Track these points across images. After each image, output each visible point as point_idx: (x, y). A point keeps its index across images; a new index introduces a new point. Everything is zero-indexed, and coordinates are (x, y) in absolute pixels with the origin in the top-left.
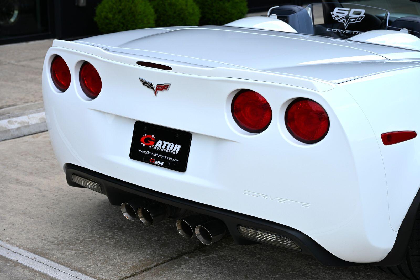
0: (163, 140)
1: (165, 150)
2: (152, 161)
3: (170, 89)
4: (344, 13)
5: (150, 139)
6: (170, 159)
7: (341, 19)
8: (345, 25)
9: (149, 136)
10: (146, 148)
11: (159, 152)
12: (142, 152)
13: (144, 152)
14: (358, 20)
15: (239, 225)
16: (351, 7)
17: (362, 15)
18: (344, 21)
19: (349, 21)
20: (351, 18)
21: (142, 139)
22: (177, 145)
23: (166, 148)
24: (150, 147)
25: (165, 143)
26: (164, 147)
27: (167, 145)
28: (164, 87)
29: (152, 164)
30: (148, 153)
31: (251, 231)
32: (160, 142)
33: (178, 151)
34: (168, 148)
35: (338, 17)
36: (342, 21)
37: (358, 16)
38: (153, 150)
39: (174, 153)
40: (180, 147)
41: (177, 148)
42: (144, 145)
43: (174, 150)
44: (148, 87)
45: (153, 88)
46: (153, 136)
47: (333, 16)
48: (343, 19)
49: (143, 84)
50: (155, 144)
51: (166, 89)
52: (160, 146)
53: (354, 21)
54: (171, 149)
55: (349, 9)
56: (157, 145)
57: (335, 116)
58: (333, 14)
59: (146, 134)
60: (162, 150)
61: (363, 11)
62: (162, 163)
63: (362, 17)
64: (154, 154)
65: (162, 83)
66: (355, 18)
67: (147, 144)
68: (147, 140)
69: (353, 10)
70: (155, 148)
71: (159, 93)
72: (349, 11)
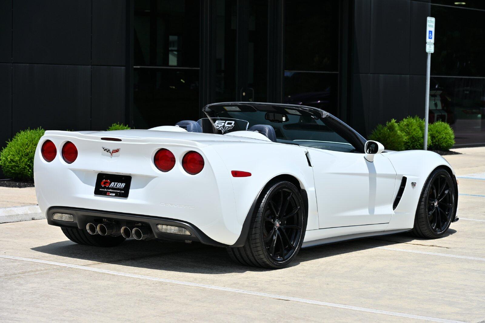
0: (115, 182)
1: (116, 187)
2: (108, 194)
3: (120, 151)
4: (222, 124)
5: (107, 182)
6: (119, 191)
7: (220, 128)
8: (222, 131)
9: (106, 181)
10: (105, 188)
11: (112, 188)
12: (102, 190)
13: (103, 190)
14: (230, 128)
15: (158, 224)
16: (226, 120)
17: (233, 125)
18: (222, 129)
19: (225, 129)
20: (226, 127)
21: (102, 183)
22: (123, 184)
23: (116, 186)
24: (107, 186)
25: (116, 183)
26: (115, 186)
27: (117, 184)
28: (117, 151)
29: (108, 195)
30: (105, 190)
31: (164, 227)
32: (113, 183)
33: (123, 187)
34: (117, 186)
35: (218, 126)
36: (220, 129)
37: (230, 126)
38: (109, 188)
39: (121, 188)
40: (125, 184)
41: (123, 185)
42: (103, 186)
43: (121, 186)
44: (107, 152)
45: (110, 152)
46: (109, 180)
47: (215, 126)
48: (221, 128)
49: (104, 150)
50: (110, 185)
51: (118, 152)
52: (113, 185)
53: (228, 129)
54: (120, 186)
55: (225, 121)
56: (111, 185)
57: (207, 160)
58: (215, 125)
59: (104, 180)
60: (114, 187)
61: (233, 122)
62: (114, 194)
63: (232, 126)
64: (109, 190)
65: (116, 148)
66: (229, 127)
67: (105, 185)
68: (105, 183)
69: (227, 122)
70: (110, 187)
71: (114, 154)
72: (225, 123)
